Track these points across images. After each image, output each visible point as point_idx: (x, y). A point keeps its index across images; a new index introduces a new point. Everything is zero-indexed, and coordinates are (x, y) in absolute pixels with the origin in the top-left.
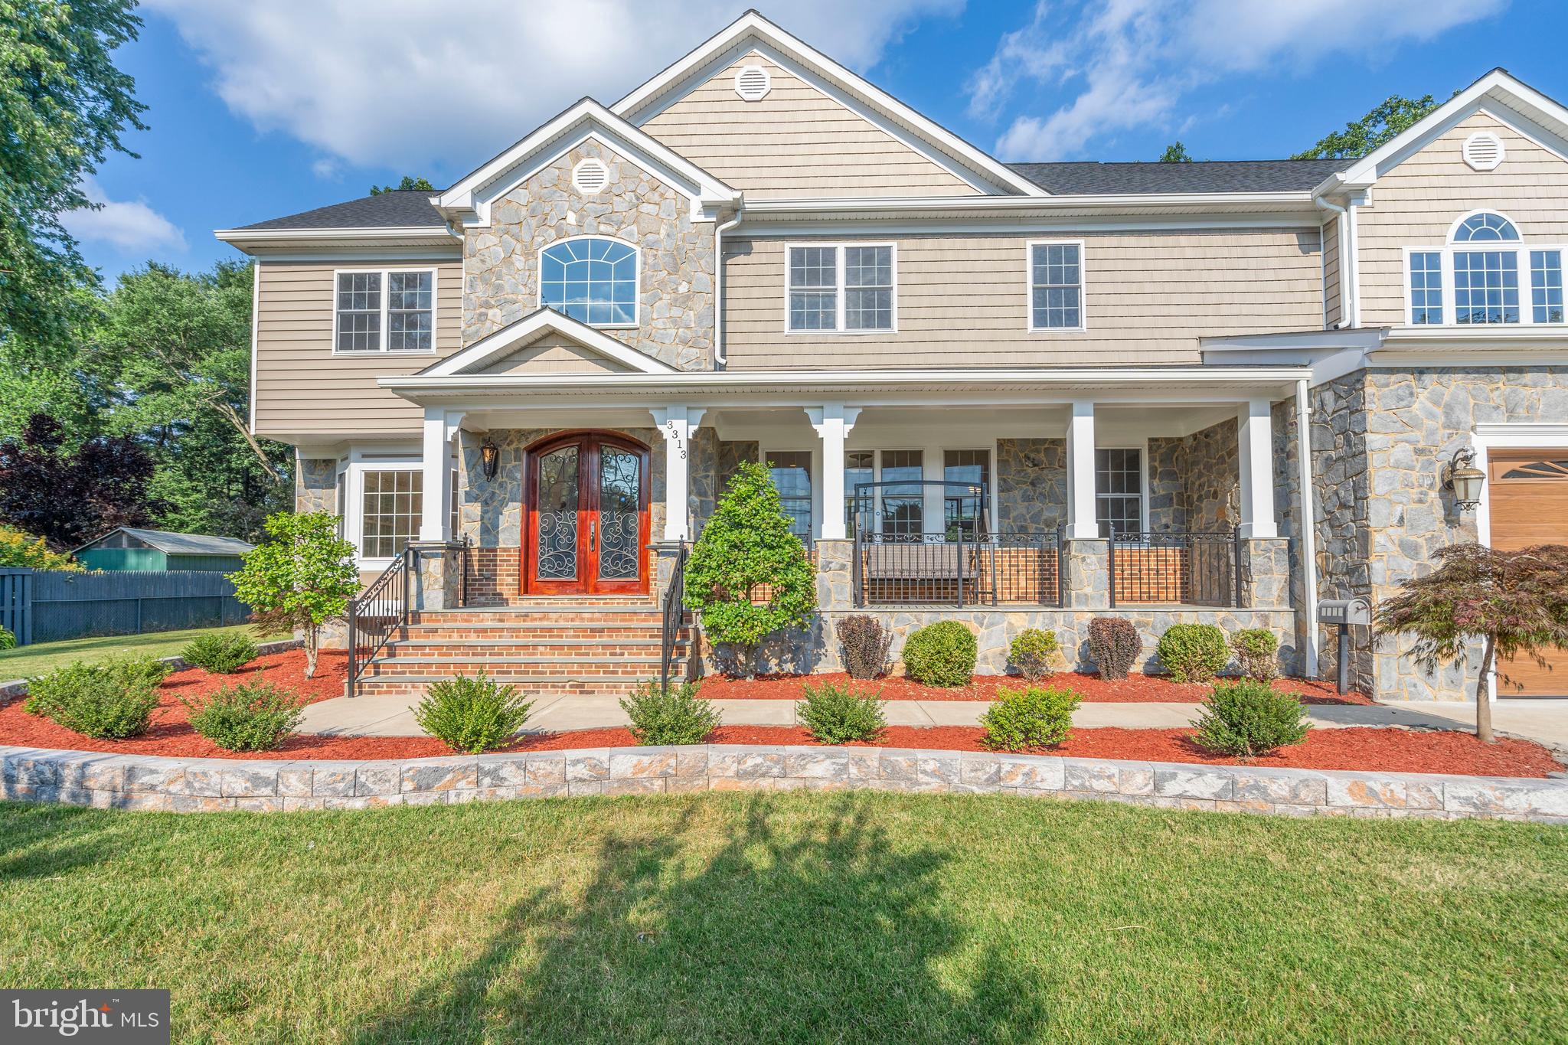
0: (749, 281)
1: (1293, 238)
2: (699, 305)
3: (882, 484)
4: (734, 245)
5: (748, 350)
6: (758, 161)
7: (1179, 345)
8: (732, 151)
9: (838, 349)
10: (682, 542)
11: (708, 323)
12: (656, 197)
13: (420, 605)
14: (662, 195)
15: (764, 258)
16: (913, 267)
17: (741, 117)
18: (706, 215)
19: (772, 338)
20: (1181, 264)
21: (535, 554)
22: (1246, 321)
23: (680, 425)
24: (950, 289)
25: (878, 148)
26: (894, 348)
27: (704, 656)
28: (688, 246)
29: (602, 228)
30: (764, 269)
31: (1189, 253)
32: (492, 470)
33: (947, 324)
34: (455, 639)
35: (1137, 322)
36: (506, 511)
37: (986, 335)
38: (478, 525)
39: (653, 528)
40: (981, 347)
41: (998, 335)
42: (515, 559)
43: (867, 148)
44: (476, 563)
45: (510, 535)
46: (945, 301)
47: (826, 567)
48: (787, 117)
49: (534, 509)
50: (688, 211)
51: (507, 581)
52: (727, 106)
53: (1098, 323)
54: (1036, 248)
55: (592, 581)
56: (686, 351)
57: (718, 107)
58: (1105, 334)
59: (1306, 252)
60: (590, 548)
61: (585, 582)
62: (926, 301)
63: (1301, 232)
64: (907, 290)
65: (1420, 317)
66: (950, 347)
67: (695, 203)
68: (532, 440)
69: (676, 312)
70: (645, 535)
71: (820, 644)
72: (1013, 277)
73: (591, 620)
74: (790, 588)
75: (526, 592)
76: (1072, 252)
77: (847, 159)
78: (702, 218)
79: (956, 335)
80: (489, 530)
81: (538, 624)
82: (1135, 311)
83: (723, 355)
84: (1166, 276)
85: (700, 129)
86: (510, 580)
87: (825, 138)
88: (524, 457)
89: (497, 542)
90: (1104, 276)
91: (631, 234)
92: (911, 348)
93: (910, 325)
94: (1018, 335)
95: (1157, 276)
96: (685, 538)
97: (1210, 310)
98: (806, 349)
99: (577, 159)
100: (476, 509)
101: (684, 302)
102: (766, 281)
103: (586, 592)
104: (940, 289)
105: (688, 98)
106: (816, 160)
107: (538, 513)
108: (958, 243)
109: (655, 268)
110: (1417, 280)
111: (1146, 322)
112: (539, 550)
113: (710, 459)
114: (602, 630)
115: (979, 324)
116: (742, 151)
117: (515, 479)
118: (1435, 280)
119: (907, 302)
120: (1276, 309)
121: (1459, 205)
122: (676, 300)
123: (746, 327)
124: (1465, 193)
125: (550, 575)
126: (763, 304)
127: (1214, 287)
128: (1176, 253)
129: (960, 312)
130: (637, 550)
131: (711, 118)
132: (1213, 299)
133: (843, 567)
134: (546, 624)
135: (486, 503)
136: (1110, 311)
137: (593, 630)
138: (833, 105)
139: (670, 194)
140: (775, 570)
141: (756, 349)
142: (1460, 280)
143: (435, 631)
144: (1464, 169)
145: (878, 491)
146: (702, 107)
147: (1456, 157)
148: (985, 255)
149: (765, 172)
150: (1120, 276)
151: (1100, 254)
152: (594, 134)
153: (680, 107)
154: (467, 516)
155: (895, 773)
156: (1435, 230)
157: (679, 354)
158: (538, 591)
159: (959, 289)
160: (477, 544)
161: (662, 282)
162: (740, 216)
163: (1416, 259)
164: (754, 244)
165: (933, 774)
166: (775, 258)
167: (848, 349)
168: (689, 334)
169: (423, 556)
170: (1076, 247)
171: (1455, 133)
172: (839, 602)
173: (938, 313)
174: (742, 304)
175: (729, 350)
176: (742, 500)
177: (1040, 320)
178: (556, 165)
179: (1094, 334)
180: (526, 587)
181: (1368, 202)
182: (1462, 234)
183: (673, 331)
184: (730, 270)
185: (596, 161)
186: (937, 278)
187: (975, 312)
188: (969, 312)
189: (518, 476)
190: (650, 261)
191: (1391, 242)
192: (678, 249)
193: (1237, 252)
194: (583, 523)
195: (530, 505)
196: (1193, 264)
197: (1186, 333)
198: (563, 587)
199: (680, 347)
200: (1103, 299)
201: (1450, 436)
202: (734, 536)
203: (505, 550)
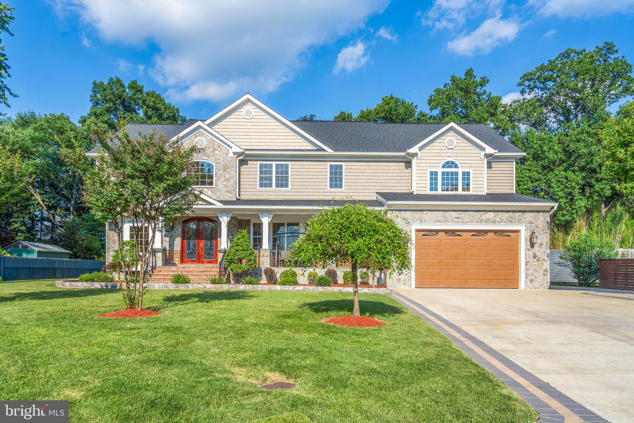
0: (248, 173)
1: (403, 164)
2: (232, 181)
3: (287, 233)
4: (242, 162)
5: (247, 193)
6: (250, 137)
7: (370, 194)
8: (242, 134)
9: (273, 194)
10: (225, 249)
11: (234, 186)
12: (219, 149)
13: (156, 265)
14: (221, 149)
15: (252, 166)
16: (295, 170)
17: (245, 124)
18: (234, 155)
19: (254, 190)
20: (372, 171)
21: (185, 252)
22: (389, 188)
23: (225, 218)
24: (305, 177)
25: (285, 134)
26: (289, 194)
27: (231, 279)
28: (229, 164)
29: (204, 158)
30: (251, 170)
31: (374, 168)
32: (172, 228)
33: (304, 187)
34: (166, 273)
35: (359, 187)
36: (176, 240)
37: (315, 190)
38: (168, 244)
39: (219, 245)
40: (314, 194)
41: (319, 190)
42: (179, 254)
43: (282, 134)
44: (168, 254)
45: (177, 246)
46: (304, 180)
47: (263, 256)
48: (259, 124)
49: (184, 239)
50: (229, 153)
51: (177, 260)
52: (241, 120)
53: (348, 187)
54: (330, 165)
55: (201, 260)
56: (228, 194)
57: (238, 120)
58: (350, 191)
59: (407, 168)
60: (200, 250)
61: (199, 260)
62: (299, 180)
63: (405, 162)
64: (293, 177)
65: (431, 189)
66: (305, 194)
67: (231, 151)
68: (184, 219)
69: (225, 183)
70: (216, 247)
71: (261, 276)
72: (324, 174)
73: (201, 269)
74: (250, 260)
75: (182, 263)
76: (341, 166)
77: (276, 137)
78: (233, 156)
79: (307, 190)
80: (171, 245)
81: (187, 270)
82: (358, 184)
83: (239, 195)
84: (367, 174)
85: (233, 127)
86: (178, 259)
87: (269, 131)
88: (181, 223)
89: (174, 248)
90: (350, 174)
91: (212, 160)
92: (294, 194)
93: (294, 187)
94: (325, 191)
95: (365, 174)
96: (226, 248)
97: (380, 184)
98: (264, 193)
99: (196, 137)
100: (167, 239)
101: (228, 180)
102: (252, 173)
103: (199, 263)
104: (303, 177)
105: (229, 117)
106: (267, 137)
107: (185, 240)
108: (308, 163)
109: (219, 170)
110: (431, 179)
111: (361, 188)
112: (186, 251)
113: (235, 226)
114: (204, 271)
115: (314, 187)
116: (245, 134)
117: (179, 230)
118: (436, 179)
119: (293, 180)
120: (398, 185)
121: (444, 158)
122: (225, 180)
123: (246, 187)
124: (446, 155)
125: (189, 258)
126: (251, 180)
127: (381, 178)
128: (371, 167)
129: (308, 184)
130: (214, 251)
131: (236, 123)
132: (380, 181)
133: (267, 256)
134: (189, 270)
135: (170, 237)
136: (351, 184)
137: (202, 271)
138: (272, 121)
139: (224, 148)
140: (246, 256)
141: (249, 193)
142: (443, 179)
143: (161, 271)
144: (445, 148)
145: (286, 235)
146: (234, 120)
147: (443, 144)
148: (316, 167)
149: (252, 140)
150: (354, 174)
151: (349, 167)
152: (201, 130)
153: (226, 120)
154: (165, 241)
155: (254, 288)
156: (437, 165)
157: (226, 195)
158: (185, 262)
159: (308, 177)
160: (168, 249)
161: (221, 174)
162: (244, 155)
163: (431, 173)
164: (249, 162)
165: (260, 288)
166: (255, 166)
167: (276, 194)
168: (229, 190)
169: (156, 252)
170: (342, 165)
171: (444, 138)
172: (266, 265)
173: (302, 184)
174: (245, 180)
175: (241, 193)
176: (239, 239)
177: (331, 186)
178: (190, 138)
179: (346, 191)
180: (182, 261)
181: (419, 157)
182: (444, 166)
183: (225, 189)
184: (242, 170)
185: (202, 138)
186: (302, 173)
187: (313, 184)
188: (311, 184)
189: (180, 229)
190: (218, 168)
191: (425, 168)
192: (226, 165)
193: (388, 168)
194: (198, 243)
195: (183, 238)
196: (375, 171)
197: (372, 191)
198: (193, 262)
199: (227, 193)
200: (349, 181)
201: (406, 226)
202: (236, 248)
203: (176, 251)
